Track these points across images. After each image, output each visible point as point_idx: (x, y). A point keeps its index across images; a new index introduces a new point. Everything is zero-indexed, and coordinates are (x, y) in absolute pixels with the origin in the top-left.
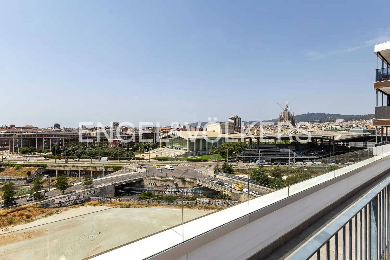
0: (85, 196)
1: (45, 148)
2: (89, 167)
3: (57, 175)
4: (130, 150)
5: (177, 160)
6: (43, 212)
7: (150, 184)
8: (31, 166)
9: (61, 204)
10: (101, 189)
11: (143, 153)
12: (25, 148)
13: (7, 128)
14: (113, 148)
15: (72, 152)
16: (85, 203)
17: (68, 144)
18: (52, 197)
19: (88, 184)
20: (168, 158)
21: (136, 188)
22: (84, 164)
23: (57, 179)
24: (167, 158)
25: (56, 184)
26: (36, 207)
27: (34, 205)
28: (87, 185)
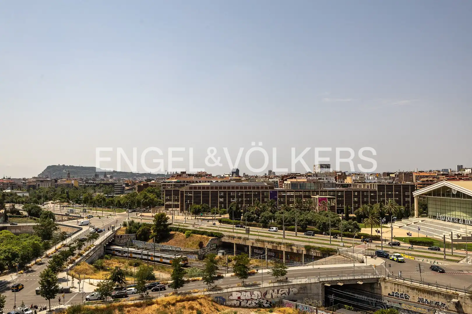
0: (274, 295)
1: (221, 208)
2: (280, 243)
3: (235, 252)
4: (351, 218)
5: (459, 247)
6: (217, 310)
7: (395, 295)
8: (203, 233)
9: (240, 302)
10: (300, 287)
11: (378, 224)
12: (197, 206)
13: (178, 176)
14: (319, 212)
15: (255, 215)
16: (275, 309)
17: (249, 202)
18: (229, 288)
19: (279, 273)
20: (434, 240)
21: (364, 298)
22: (273, 237)
23: (235, 260)
24: (432, 241)
25: (235, 266)
26: (209, 300)
27: (206, 295)
28: (277, 276)
